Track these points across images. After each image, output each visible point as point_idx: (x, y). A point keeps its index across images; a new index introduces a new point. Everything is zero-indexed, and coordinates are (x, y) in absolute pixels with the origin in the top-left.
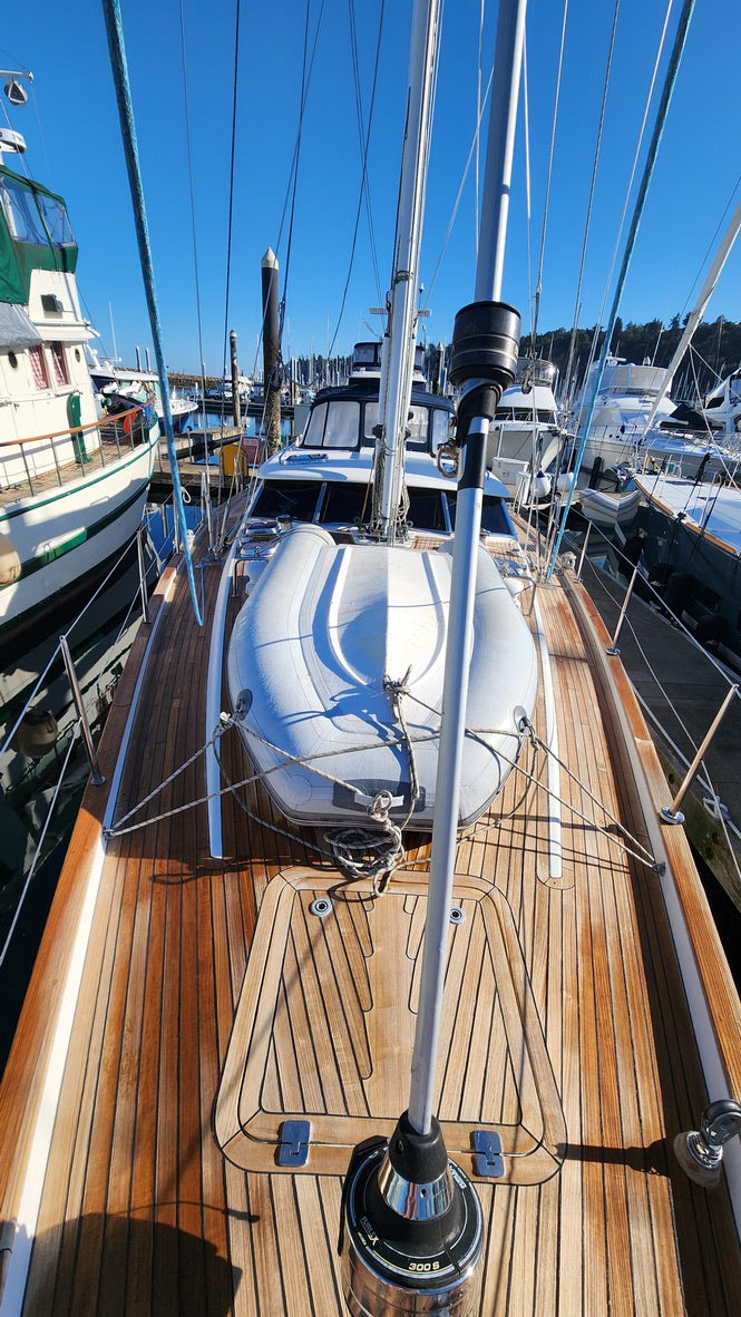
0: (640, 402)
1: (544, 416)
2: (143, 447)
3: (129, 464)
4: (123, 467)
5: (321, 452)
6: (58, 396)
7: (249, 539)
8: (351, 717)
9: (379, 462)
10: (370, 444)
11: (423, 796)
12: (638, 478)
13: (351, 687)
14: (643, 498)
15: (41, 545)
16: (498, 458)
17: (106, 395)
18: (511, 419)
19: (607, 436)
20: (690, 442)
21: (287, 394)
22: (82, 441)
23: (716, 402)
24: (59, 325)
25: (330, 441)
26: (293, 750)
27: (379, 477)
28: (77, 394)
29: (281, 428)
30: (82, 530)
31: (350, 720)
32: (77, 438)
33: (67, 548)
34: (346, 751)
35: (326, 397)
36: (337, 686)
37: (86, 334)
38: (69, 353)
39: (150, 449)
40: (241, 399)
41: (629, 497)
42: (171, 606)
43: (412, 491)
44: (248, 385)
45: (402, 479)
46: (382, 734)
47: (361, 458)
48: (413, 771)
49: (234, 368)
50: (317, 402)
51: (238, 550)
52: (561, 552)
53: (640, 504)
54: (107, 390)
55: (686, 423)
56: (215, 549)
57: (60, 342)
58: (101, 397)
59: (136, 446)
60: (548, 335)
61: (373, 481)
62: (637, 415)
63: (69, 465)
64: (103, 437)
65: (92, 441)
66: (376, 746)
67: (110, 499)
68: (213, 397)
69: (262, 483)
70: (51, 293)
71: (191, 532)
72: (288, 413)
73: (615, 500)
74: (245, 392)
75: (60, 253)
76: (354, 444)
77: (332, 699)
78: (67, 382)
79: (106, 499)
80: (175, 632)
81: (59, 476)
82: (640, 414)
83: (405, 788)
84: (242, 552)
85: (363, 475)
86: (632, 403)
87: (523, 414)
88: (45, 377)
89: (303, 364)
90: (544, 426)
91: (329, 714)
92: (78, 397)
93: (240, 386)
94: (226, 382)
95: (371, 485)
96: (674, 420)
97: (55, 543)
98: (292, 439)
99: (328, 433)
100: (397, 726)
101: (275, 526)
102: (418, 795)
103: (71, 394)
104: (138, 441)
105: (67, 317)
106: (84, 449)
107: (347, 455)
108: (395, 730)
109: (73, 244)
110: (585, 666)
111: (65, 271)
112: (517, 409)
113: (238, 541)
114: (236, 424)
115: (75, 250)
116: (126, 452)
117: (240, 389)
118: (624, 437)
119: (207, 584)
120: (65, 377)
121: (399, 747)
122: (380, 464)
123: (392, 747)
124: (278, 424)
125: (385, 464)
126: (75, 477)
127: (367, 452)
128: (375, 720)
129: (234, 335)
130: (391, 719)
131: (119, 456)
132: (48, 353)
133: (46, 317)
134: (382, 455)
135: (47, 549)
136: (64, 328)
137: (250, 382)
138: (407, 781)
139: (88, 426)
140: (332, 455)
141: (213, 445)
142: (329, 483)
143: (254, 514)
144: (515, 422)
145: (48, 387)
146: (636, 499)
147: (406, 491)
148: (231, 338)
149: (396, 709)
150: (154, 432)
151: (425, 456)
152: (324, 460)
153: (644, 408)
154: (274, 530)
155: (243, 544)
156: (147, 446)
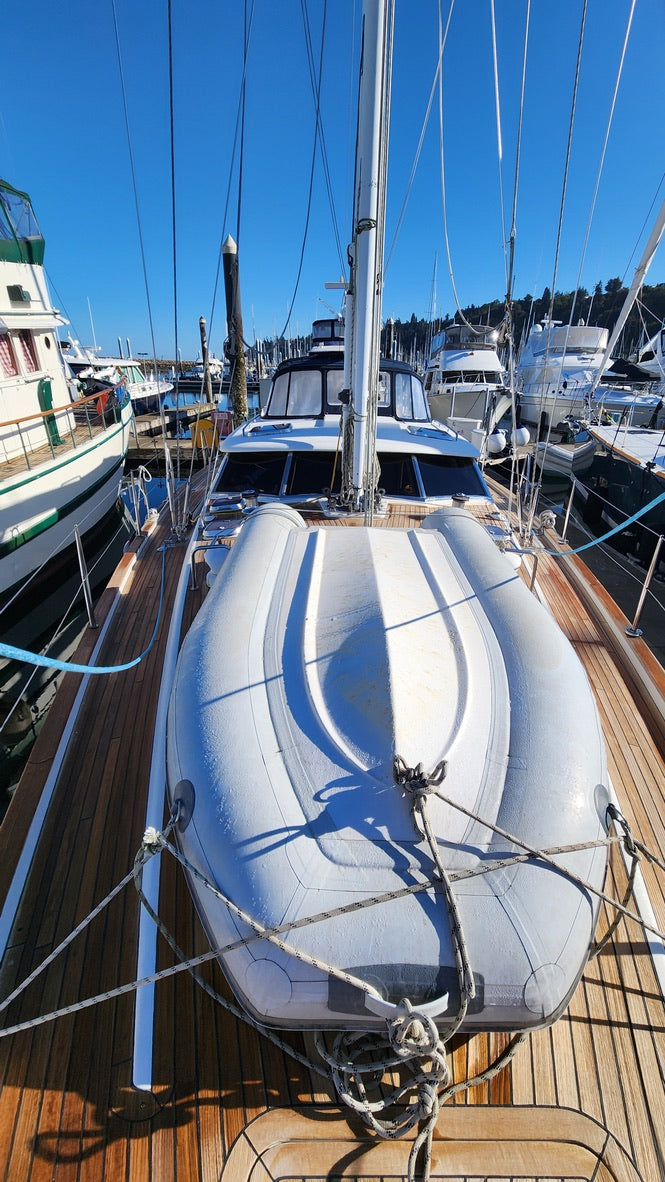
0: (579, 359)
1: (491, 377)
2: (116, 426)
3: (101, 444)
4: (95, 447)
5: (286, 422)
6: (27, 382)
7: (213, 517)
8: (348, 833)
9: (347, 430)
10: (336, 410)
11: (481, 990)
12: (594, 429)
13: (345, 774)
14: (599, 447)
15: (9, 530)
16: (451, 418)
17: (81, 380)
18: (460, 381)
19: (550, 392)
20: (630, 394)
21: (254, 372)
22: (55, 424)
23: (649, 356)
24: (27, 314)
25: (294, 410)
26: (258, 912)
27: (348, 444)
28: (47, 380)
29: (247, 402)
30: (53, 511)
31: (346, 840)
32: (50, 421)
33: (38, 531)
34: (343, 910)
35: (287, 368)
36: (325, 772)
37: (54, 322)
38: (39, 341)
39: (123, 428)
40: (213, 379)
41: (584, 447)
42: (126, 599)
43: (383, 457)
44: (220, 366)
45: (371, 445)
46: (401, 868)
47: (326, 425)
48: (461, 947)
49: (204, 351)
50: (280, 373)
51: (201, 531)
52: (538, 512)
53: (596, 454)
54: (83, 375)
55: (625, 376)
56: (178, 528)
57: (29, 330)
58: (76, 382)
59: (108, 426)
60: (485, 307)
61: (341, 448)
62: (576, 372)
63: (42, 448)
64: (77, 420)
65: (65, 424)
66: (392, 896)
67: (82, 479)
68: (188, 378)
69: (226, 457)
70: (17, 284)
71: (154, 510)
72: (254, 389)
73: (568, 451)
74: (217, 373)
75: (25, 246)
76: (318, 412)
77: (317, 798)
78: (37, 369)
79: (78, 479)
80: (126, 637)
81: (27, 460)
82: (580, 370)
83: (448, 979)
84: (205, 533)
85: (331, 443)
86: (572, 361)
87: (471, 376)
88: (14, 364)
89: (268, 345)
90: (492, 387)
91: (313, 829)
92: (49, 383)
93: (211, 368)
94: (200, 364)
95: (340, 453)
96: (613, 374)
97: (24, 527)
98: (258, 411)
99: (291, 403)
100: (423, 847)
101: (240, 501)
102: (473, 994)
103: (42, 380)
104: (110, 421)
105: (35, 307)
106: (56, 432)
107: (311, 424)
108: (419, 855)
109: (39, 237)
110: (604, 651)
111: (31, 262)
112: (465, 372)
113: (201, 521)
114: (208, 401)
115: (41, 244)
116: (97, 433)
117: (212, 370)
118: (566, 392)
119: (167, 571)
120: (35, 363)
121: (431, 892)
122: (348, 431)
123: (421, 895)
124: (245, 398)
125: (355, 431)
126: (46, 460)
127: (332, 419)
128: (387, 837)
129: (204, 321)
130: (412, 836)
131: (91, 437)
132: (16, 341)
133: (13, 306)
134: (350, 421)
135: (16, 533)
136: (32, 317)
137: (222, 364)
138: (450, 964)
139: (61, 409)
140: (296, 424)
141: (187, 421)
142: (294, 452)
143: (218, 489)
144: (465, 384)
145: (17, 374)
146: (592, 449)
147: (376, 457)
148: (201, 323)
149: (418, 816)
150: (127, 412)
151: (389, 420)
152: (288, 430)
153: (584, 365)
154: (239, 506)
155: (206, 523)
156: (119, 425)
